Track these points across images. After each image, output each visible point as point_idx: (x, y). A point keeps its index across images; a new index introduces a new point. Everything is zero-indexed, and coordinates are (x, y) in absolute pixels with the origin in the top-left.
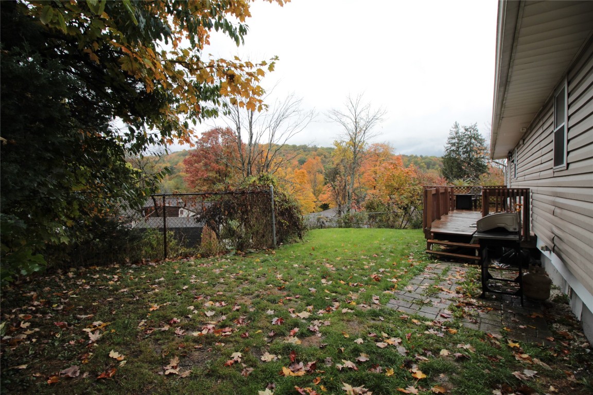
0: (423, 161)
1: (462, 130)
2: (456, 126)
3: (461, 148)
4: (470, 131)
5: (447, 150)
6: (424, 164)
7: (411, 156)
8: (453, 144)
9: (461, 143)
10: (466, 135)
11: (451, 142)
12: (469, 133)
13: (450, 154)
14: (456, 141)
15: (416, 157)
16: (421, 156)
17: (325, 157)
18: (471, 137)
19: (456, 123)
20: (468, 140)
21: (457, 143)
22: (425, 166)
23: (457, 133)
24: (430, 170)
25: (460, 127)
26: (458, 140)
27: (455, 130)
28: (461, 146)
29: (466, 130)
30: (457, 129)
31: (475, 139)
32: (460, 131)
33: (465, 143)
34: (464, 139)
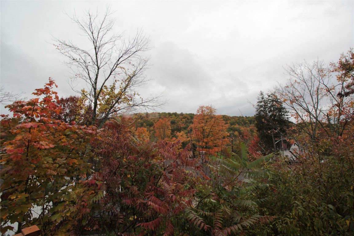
0: (247, 119)
1: (266, 96)
2: (262, 94)
3: (267, 109)
4: (272, 97)
5: (258, 110)
6: (248, 121)
7: (240, 117)
8: (261, 106)
9: (267, 105)
10: (269, 99)
11: (260, 105)
12: (271, 98)
13: (260, 113)
14: (263, 103)
15: (243, 117)
16: (246, 117)
17: (188, 119)
18: (273, 101)
19: (261, 92)
20: (271, 103)
21: (264, 105)
22: (249, 122)
23: (263, 98)
24: (252, 124)
25: (264, 94)
26: (264, 103)
27: (261, 96)
28: (267, 108)
29: (269, 96)
30: (262, 96)
31: (276, 102)
32: (265, 97)
33: (269, 105)
34: (268, 102)
